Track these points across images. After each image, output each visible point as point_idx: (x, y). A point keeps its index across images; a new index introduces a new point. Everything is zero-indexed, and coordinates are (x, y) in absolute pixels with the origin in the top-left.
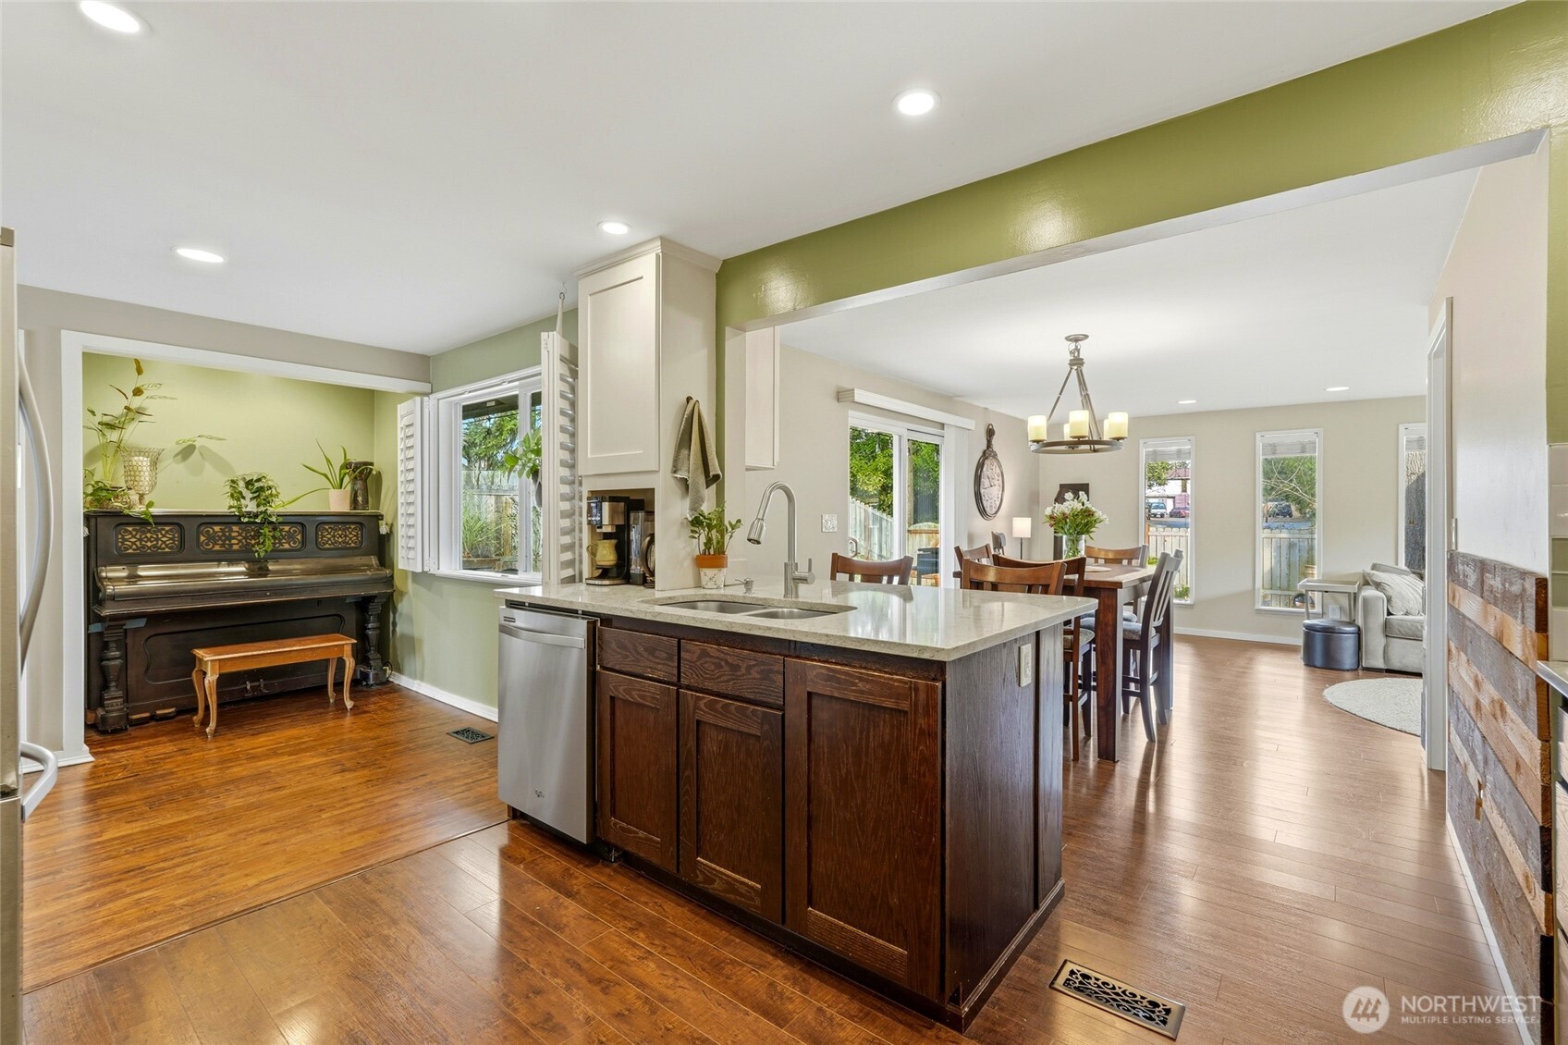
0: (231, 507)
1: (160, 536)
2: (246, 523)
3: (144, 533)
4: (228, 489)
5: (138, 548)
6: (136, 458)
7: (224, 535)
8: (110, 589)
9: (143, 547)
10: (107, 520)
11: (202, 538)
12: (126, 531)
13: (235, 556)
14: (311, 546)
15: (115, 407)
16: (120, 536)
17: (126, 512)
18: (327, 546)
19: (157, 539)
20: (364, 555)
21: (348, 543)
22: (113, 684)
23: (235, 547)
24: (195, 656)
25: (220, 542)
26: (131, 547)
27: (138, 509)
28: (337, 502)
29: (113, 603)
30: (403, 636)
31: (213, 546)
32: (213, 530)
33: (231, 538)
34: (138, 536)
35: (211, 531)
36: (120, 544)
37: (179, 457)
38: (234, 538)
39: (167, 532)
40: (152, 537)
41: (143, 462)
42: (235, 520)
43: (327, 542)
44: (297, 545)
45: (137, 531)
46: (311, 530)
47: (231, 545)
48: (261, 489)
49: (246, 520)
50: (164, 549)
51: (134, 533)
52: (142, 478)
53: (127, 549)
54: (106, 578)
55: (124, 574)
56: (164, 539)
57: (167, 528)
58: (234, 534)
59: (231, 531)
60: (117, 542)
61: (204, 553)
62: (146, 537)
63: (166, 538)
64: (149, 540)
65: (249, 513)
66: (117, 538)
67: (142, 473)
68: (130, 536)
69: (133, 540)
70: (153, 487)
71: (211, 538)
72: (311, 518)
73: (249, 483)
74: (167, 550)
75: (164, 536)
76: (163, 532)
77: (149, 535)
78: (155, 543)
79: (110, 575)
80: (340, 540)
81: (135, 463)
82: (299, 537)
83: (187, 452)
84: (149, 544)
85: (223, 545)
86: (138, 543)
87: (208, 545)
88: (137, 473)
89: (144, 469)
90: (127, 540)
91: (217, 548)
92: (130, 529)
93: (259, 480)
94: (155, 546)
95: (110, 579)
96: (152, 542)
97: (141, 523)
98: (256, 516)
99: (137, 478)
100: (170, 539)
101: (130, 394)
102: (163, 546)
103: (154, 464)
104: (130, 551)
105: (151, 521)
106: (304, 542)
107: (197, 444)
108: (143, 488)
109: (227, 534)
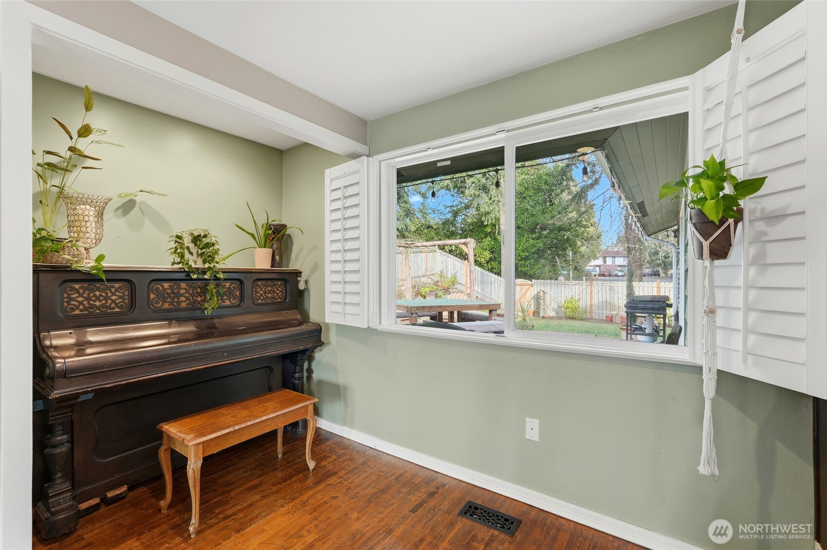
0: (174, 263)
1: (109, 294)
2: (196, 279)
3: (92, 291)
4: (173, 245)
5: (86, 309)
6: (83, 207)
7: (173, 292)
8: (59, 363)
9: (92, 307)
10: (52, 276)
11: (152, 296)
12: (73, 289)
13: (182, 314)
14: (247, 302)
15: (61, 145)
16: (66, 295)
17: (74, 266)
18: (260, 301)
19: (106, 298)
20: (290, 309)
21: (275, 298)
22: (59, 475)
23: (184, 305)
24: (162, 432)
25: (169, 300)
26: (77, 308)
27: (87, 264)
28: (261, 260)
29: (64, 380)
30: (320, 382)
31: (163, 305)
32: (163, 286)
33: (178, 295)
34: (85, 295)
35: (161, 288)
36: (66, 304)
37: (120, 211)
38: (182, 295)
39: (117, 290)
40: (101, 295)
41: (89, 212)
42: (182, 276)
43: (260, 297)
44: (235, 302)
45: (85, 289)
46: (248, 286)
47: (179, 303)
48: (208, 245)
49: (195, 276)
50: (114, 308)
51: (81, 291)
52: (89, 230)
53: (73, 310)
54: (51, 346)
55: (71, 341)
56: (114, 298)
57: (117, 285)
58: (183, 291)
59: (179, 288)
60: (62, 302)
61: (154, 311)
62: (95, 295)
63: (117, 296)
64: (98, 299)
65: (197, 269)
66: (62, 298)
67: (88, 224)
68: (76, 295)
69: (80, 299)
70: (98, 240)
71: (162, 297)
72: (248, 275)
73: (196, 239)
74: (117, 310)
75: (113, 294)
76: (113, 290)
77: (97, 293)
78: (104, 302)
79: (55, 342)
80: (270, 296)
81: (80, 212)
82: (238, 293)
83: (128, 206)
84: (98, 303)
85: (171, 303)
86: (85, 303)
87: (157, 303)
88: (83, 223)
89: (91, 219)
90: (73, 299)
91: (166, 306)
92: (77, 286)
93: (205, 236)
94: (103, 306)
95: (56, 348)
96: (100, 301)
97: (89, 279)
98: (204, 272)
99: (84, 229)
100: (120, 297)
101: (75, 135)
102: (113, 305)
103: (100, 215)
104: (77, 312)
105: (103, 277)
106: (242, 298)
107: (138, 199)
108: (89, 241)
109: (176, 291)
